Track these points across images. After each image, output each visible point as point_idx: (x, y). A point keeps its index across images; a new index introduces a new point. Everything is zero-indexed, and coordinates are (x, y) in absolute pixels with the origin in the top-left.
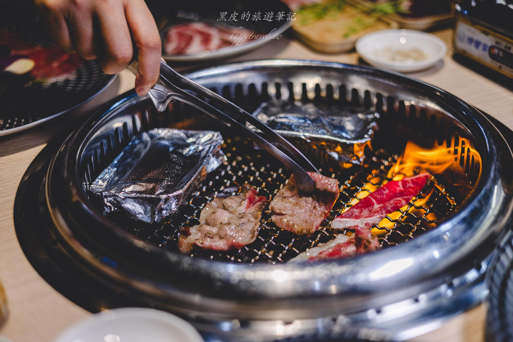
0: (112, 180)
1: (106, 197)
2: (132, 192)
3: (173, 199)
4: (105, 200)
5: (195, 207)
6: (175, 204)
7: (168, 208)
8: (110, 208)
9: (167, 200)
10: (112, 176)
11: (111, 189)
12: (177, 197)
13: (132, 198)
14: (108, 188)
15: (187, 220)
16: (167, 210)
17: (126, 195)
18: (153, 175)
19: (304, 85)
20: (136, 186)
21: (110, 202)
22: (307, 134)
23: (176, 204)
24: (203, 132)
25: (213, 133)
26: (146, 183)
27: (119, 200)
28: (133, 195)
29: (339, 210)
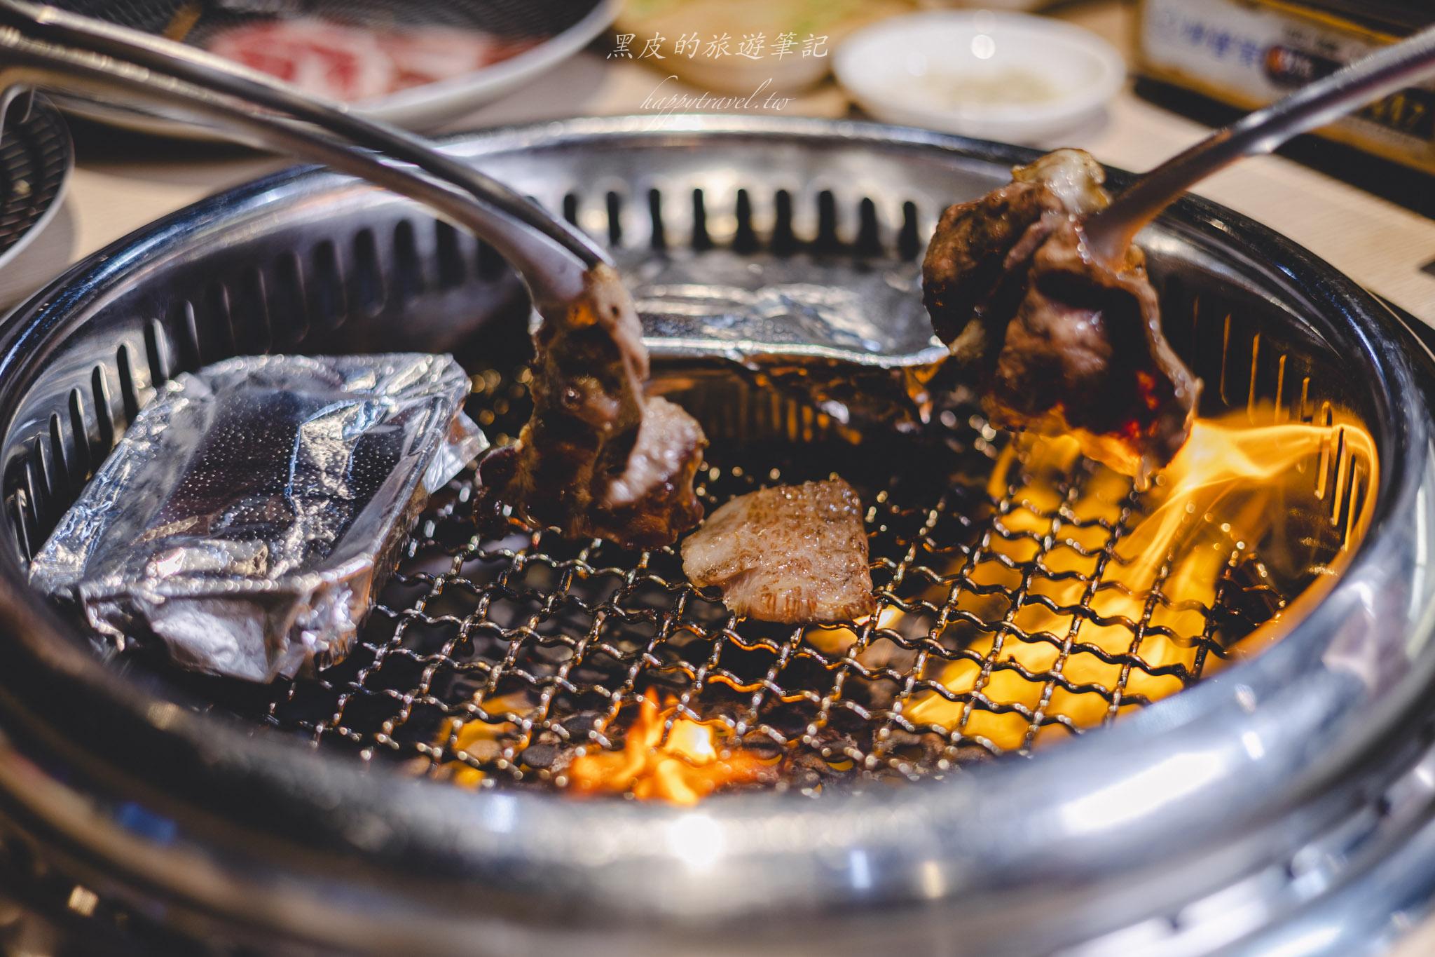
0: (103, 541)
1: (93, 601)
2: (188, 574)
3: (338, 590)
4: (92, 613)
5: (392, 615)
6: (345, 606)
7: (321, 624)
8: (112, 640)
9: (317, 596)
10: (99, 528)
11: (106, 573)
12: (351, 583)
13: (191, 597)
14: (95, 570)
15: (375, 660)
16: (317, 628)
17: (168, 590)
18: (248, 510)
19: (698, 196)
20: (196, 551)
21: (111, 619)
22: (747, 346)
23: (351, 608)
24: (393, 357)
25: (431, 358)
26: (230, 539)
27: (145, 607)
28: (196, 585)
29: (882, 588)
